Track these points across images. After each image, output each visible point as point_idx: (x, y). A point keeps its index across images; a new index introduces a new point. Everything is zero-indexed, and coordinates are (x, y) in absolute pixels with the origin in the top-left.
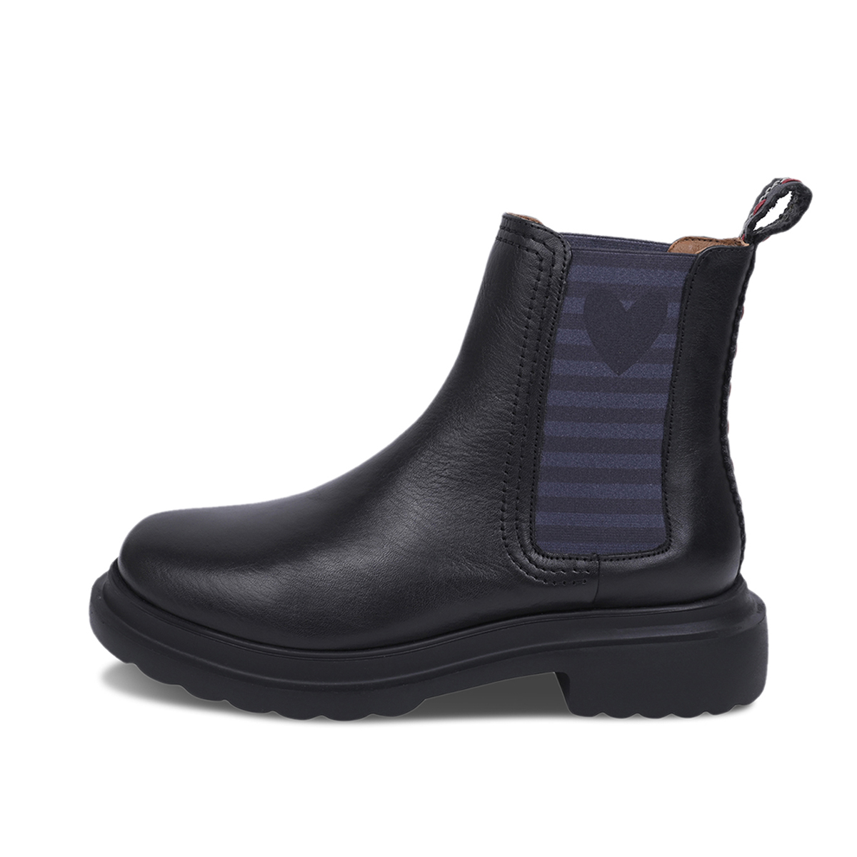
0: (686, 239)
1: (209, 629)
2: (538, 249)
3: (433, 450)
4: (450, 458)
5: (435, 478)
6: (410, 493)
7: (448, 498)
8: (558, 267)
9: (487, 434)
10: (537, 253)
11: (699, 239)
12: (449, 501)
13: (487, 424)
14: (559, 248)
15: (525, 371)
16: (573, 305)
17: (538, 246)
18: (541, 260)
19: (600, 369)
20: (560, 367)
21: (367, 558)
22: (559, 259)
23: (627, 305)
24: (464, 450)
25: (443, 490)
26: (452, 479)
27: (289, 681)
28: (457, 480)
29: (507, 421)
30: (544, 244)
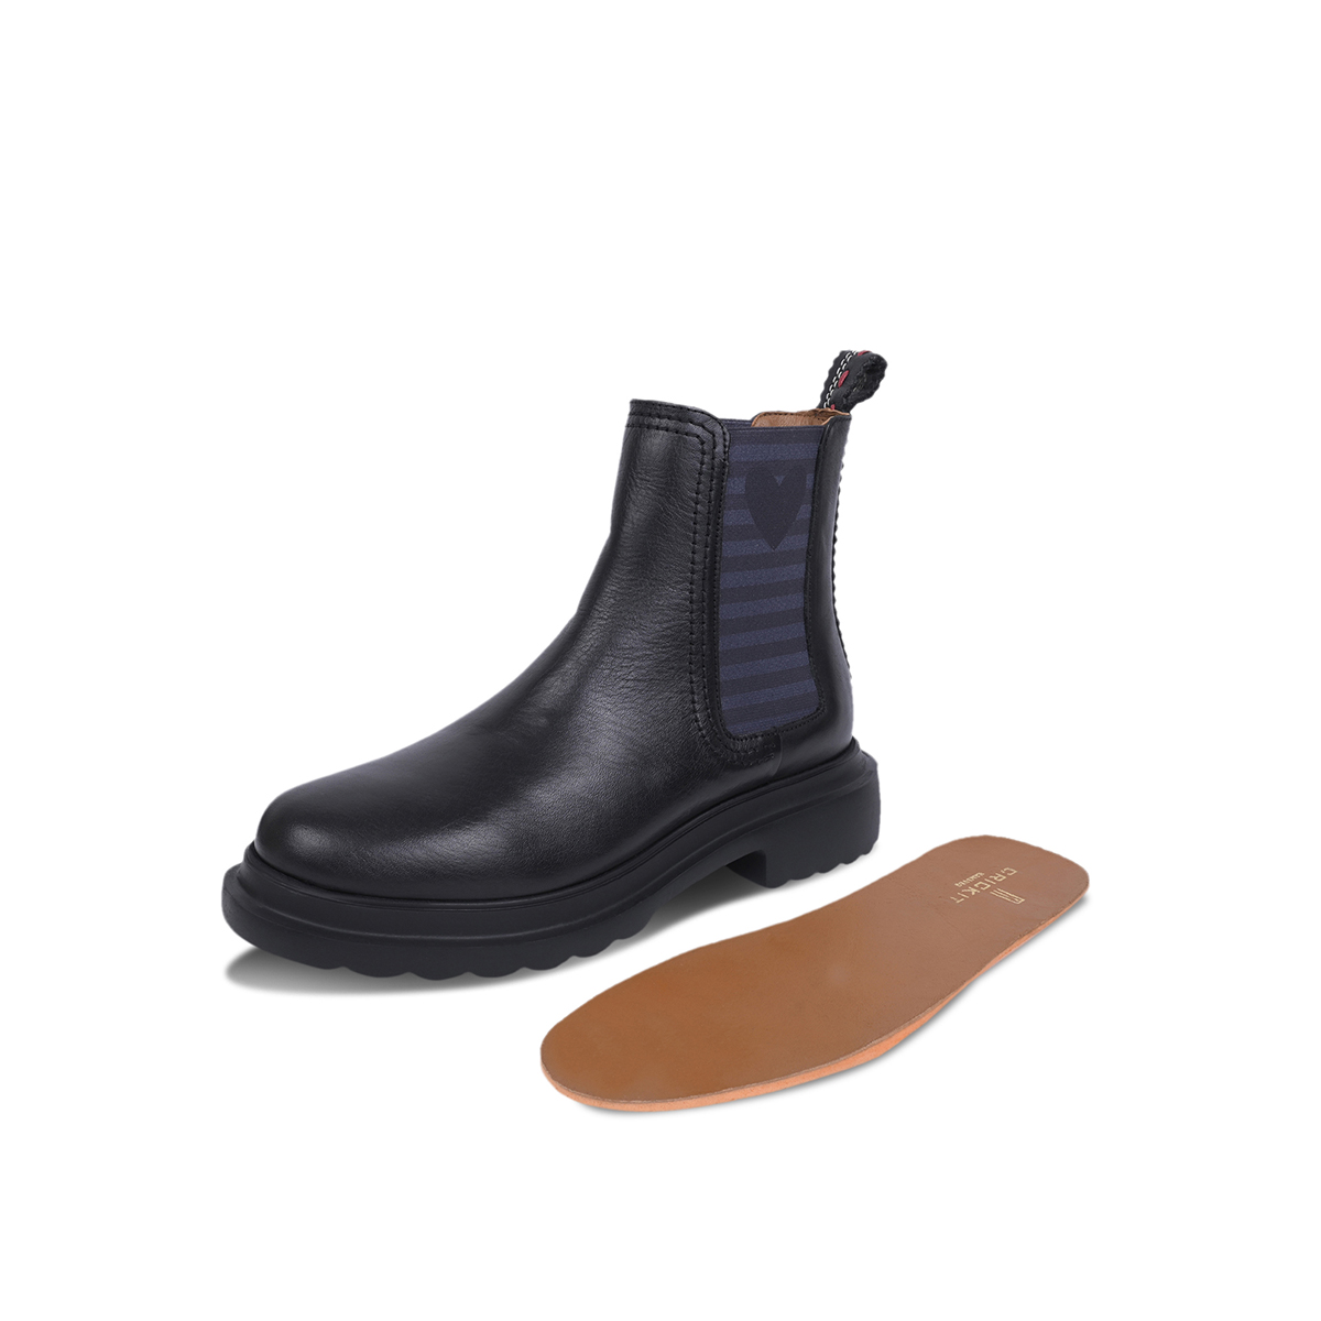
0: (766, 414)
1: (431, 900)
2: (698, 433)
3: (612, 655)
4: (633, 660)
5: (622, 683)
6: (599, 704)
7: (640, 701)
8: (719, 449)
9: (668, 628)
10: (698, 437)
11: (776, 414)
12: (642, 704)
13: (666, 618)
14: (718, 429)
15: (698, 558)
16: (735, 486)
17: (698, 430)
18: (703, 443)
19: (759, 546)
20: (730, 549)
21: (581, 780)
22: (719, 440)
23: (779, 479)
24: (646, 649)
25: (633, 693)
26: (639, 681)
27: (533, 932)
28: (645, 681)
29: (686, 611)
30: (703, 427)
